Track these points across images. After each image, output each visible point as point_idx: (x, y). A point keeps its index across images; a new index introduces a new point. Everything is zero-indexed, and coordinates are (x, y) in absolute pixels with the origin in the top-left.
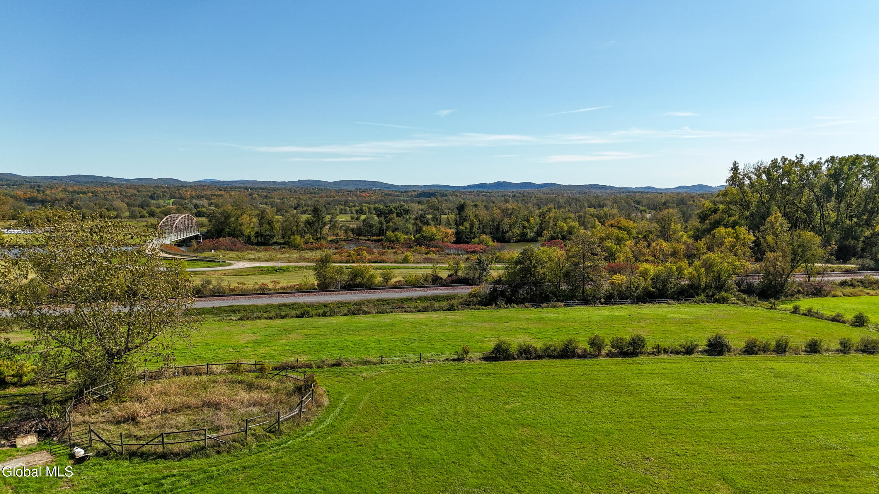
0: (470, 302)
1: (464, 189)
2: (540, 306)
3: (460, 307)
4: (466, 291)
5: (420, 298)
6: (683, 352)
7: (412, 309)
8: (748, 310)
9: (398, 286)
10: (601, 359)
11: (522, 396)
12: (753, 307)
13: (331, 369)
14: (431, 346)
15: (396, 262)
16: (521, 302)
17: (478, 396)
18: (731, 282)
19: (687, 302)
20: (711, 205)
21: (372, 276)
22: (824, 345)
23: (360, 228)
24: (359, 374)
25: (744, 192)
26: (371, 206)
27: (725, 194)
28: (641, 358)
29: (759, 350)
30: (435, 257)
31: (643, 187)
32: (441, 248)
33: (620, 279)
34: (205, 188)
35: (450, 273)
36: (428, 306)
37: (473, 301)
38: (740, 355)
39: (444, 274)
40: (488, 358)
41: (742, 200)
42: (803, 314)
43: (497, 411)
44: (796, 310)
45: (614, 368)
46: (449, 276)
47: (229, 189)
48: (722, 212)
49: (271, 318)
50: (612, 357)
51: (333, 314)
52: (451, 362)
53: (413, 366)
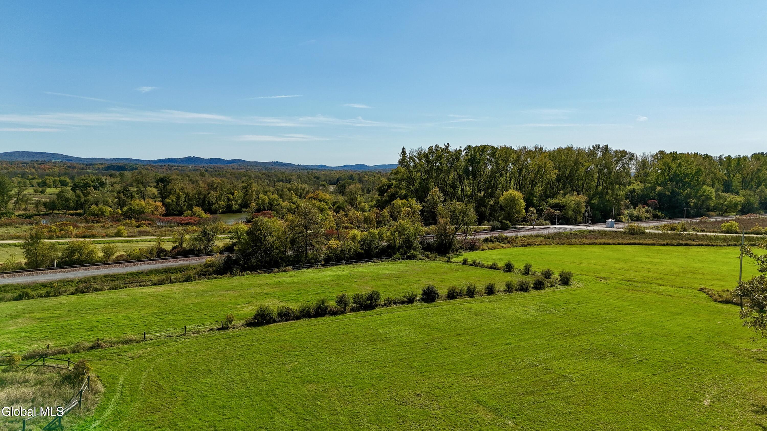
0: (206, 272)
1: (154, 163)
2: (271, 272)
3: (197, 278)
4: (196, 262)
5: (151, 272)
6: (407, 302)
7: (148, 283)
8: (433, 264)
9: (121, 261)
10: (348, 314)
11: (297, 355)
12: (435, 261)
13: (90, 352)
14: (188, 318)
15: (107, 236)
16: (253, 269)
17: (257, 361)
18: (416, 242)
19: (388, 260)
20: (387, 182)
21: (92, 252)
22: (497, 288)
23: (53, 202)
24: (125, 354)
25: (410, 172)
26: (56, 178)
27: (397, 173)
28: (377, 310)
29: (457, 295)
30: (149, 229)
31: (317, 165)
32: (151, 220)
33: (335, 243)
35: (174, 245)
36: (164, 279)
37: (208, 271)
38: (446, 300)
39: (168, 246)
40: (250, 324)
41: (409, 178)
42: (471, 265)
43: (280, 372)
44: (465, 262)
45: (361, 320)
46: (174, 248)
48: (395, 187)
50: (356, 311)
51: (58, 293)
52: (216, 332)
53: (180, 340)
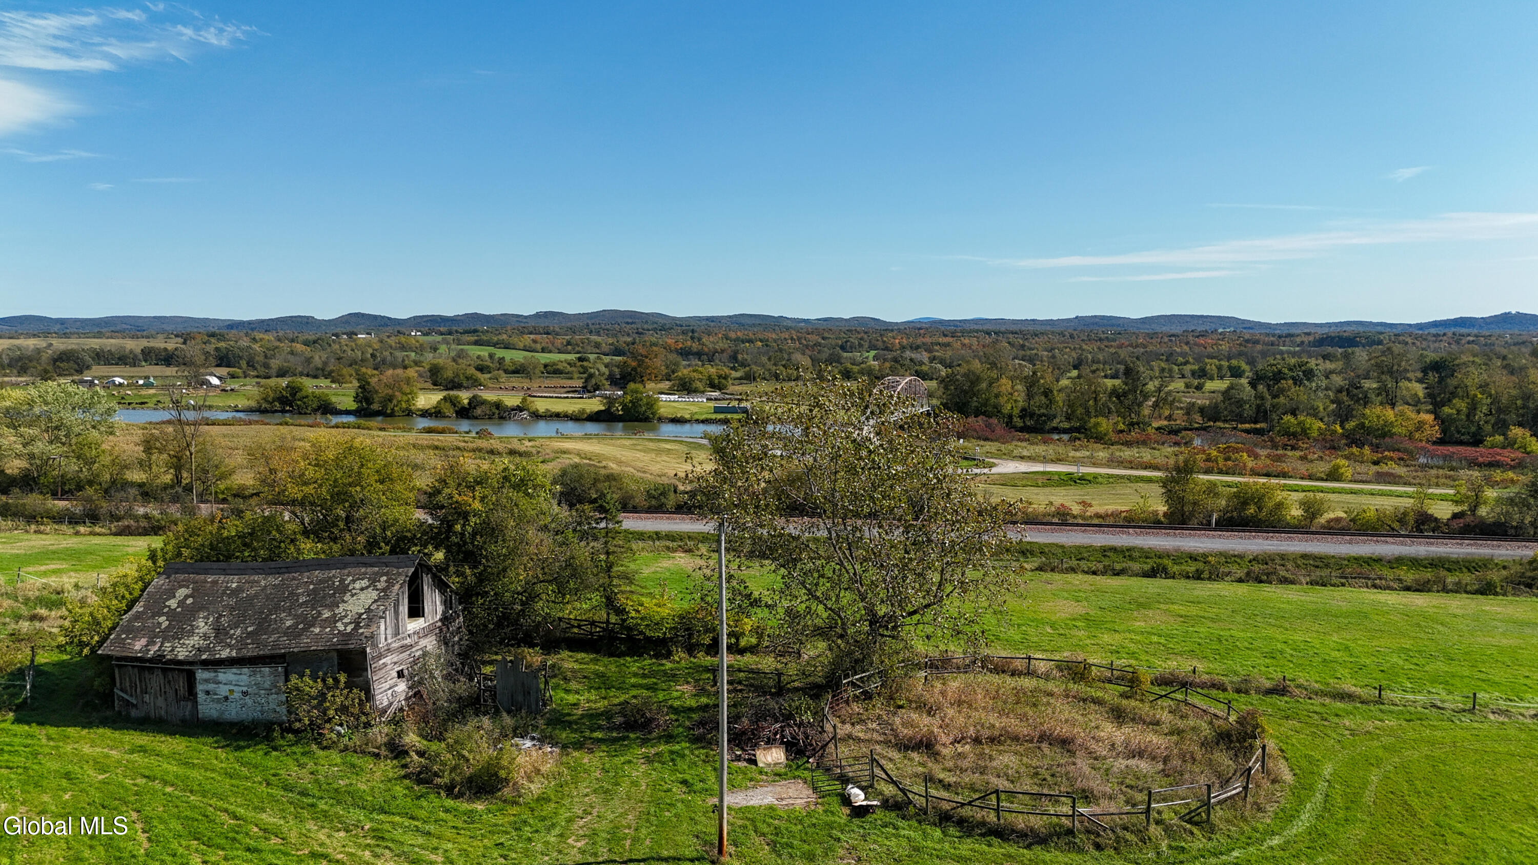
3: (1510, 589)
4: (1510, 552)
5: (1399, 561)
9: (1336, 529)
13: (1268, 699)
14: (1482, 676)
15: (1311, 477)
21: (1280, 505)
23: (1216, 406)
24: (1336, 720)
26: (1223, 363)
30: (1401, 471)
32: (1406, 451)
34: (922, 332)
35: (1458, 509)
36: (1429, 581)
46: (1456, 516)
47: (959, 334)
49: (1094, 573)
51: (1215, 576)
53: (1460, 720)
